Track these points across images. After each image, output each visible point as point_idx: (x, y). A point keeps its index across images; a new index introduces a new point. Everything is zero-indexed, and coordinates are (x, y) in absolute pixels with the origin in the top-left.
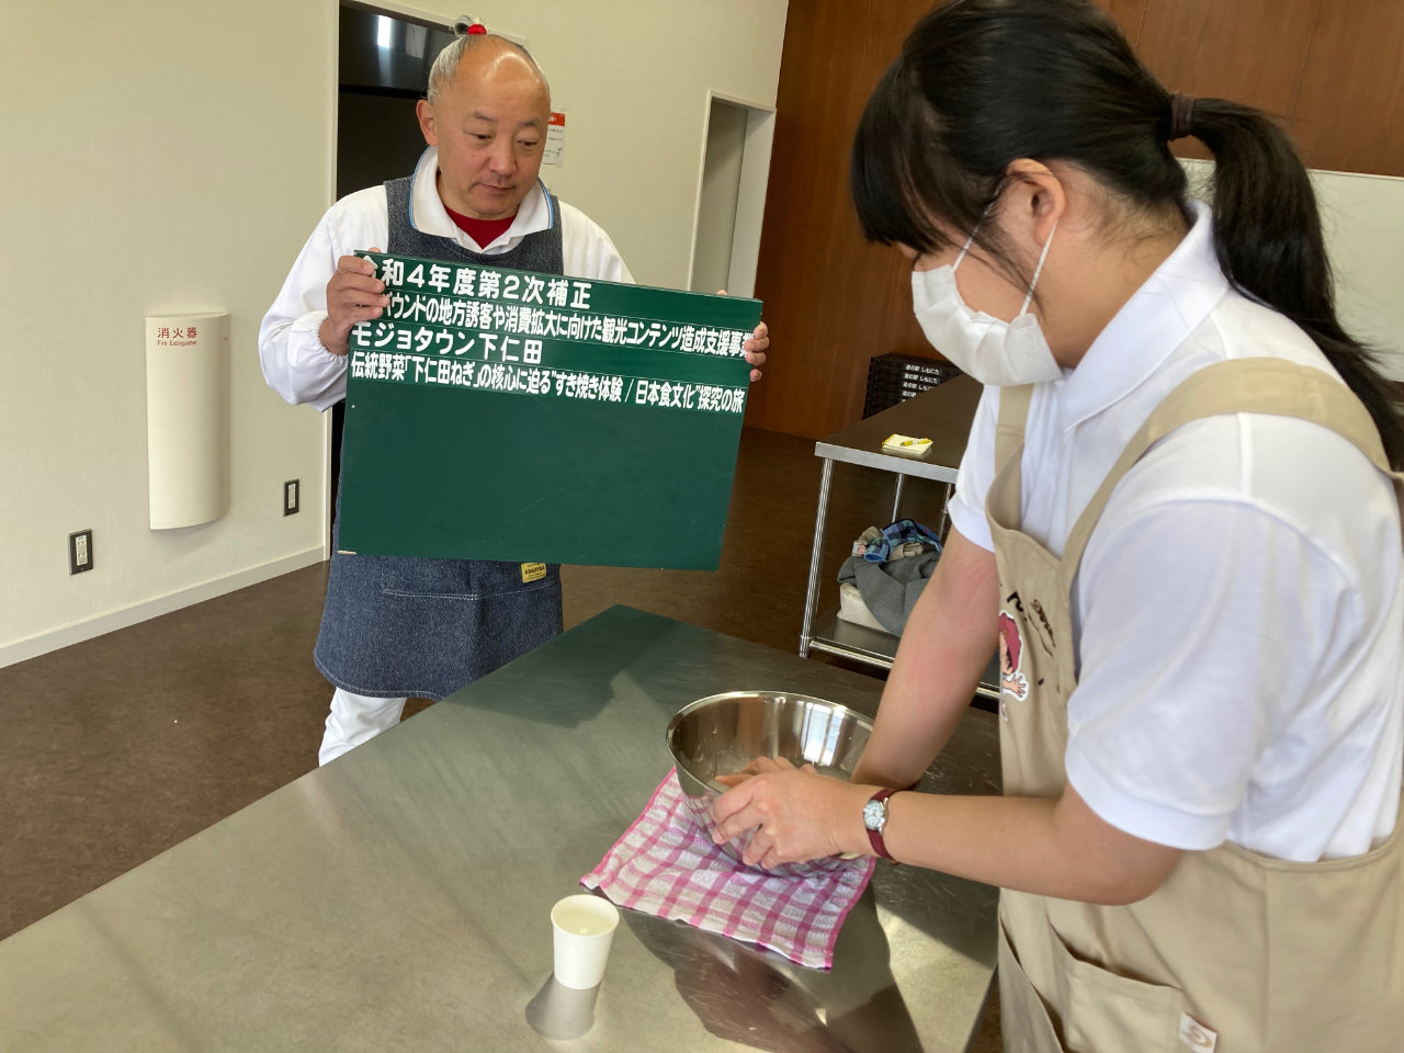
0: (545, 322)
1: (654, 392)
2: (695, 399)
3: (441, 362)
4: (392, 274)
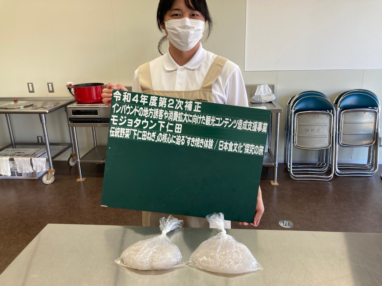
0: (183, 117)
1: (226, 146)
2: (243, 149)
3: (144, 132)
4: (127, 98)
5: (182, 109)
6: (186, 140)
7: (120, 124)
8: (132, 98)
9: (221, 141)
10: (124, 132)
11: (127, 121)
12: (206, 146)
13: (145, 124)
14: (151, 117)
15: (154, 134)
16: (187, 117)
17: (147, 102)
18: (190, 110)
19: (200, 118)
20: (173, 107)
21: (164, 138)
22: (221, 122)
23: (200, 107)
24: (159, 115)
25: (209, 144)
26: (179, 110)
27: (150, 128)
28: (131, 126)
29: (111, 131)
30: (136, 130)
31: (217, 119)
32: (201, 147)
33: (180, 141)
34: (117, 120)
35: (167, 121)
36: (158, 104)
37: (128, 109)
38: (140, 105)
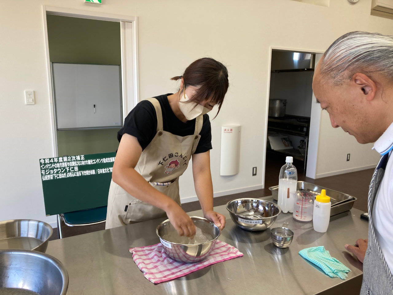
0: (77, 163)
1: (101, 171)
2: (109, 170)
3: (59, 174)
4: (47, 161)
5: (75, 160)
6: (81, 173)
7: (47, 174)
8: (50, 161)
9: (98, 170)
10: (50, 177)
11: (50, 172)
12: (92, 173)
13: (59, 171)
14: (61, 167)
15: (65, 174)
16: (79, 163)
17: (58, 161)
18: (80, 159)
19: (85, 162)
20: (71, 160)
21: (70, 175)
22: (95, 161)
23: (84, 157)
24: (65, 165)
25: (93, 172)
26: (74, 161)
27: (62, 172)
28: (53, 173)
29: (43, 178)
30: (56, 174)
31: (93, 160)
32: (90, 174)
33: (79, 174)
34: (45, 172)
35: (70, 167)
36: (63, 161)
37: (49, 166)
38: (54, 163)
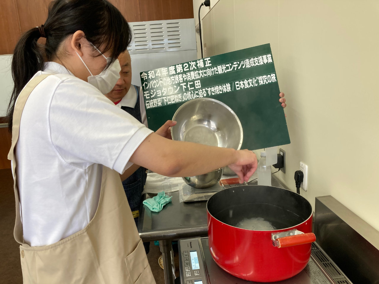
0: (199, 74)
1: (242, 84)
2: (257, 82)
3: (171, 96)
4: (151, 75)
5: (196, 68)
6: (207, 91)
7: (152, 97)
8: (155, 74)
9: (236, 83)
12: (225, 90)
14: (174, 83)
15: (180, 96)
16: (202, 73)
17: (167, 73)
18: (203, 67)
19: (213, 70)
20: (188, 69)
21: (188, 96)
22: (231, 67)
23: (210, 61)
24: (179, 79)
25: (227, 88)
26: (194, 70)
27: (176, 92)
28: (161, 95)
31: (227, 65)
32: (221, 92)
33: (202, 94)
34: (149, 95)
35: (187, 82)
36: (176, 71)
37: (155, 83)
